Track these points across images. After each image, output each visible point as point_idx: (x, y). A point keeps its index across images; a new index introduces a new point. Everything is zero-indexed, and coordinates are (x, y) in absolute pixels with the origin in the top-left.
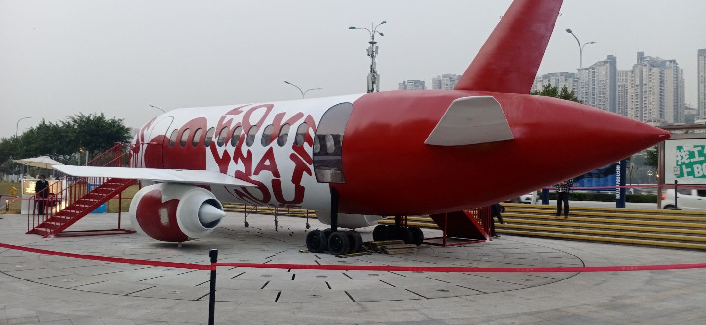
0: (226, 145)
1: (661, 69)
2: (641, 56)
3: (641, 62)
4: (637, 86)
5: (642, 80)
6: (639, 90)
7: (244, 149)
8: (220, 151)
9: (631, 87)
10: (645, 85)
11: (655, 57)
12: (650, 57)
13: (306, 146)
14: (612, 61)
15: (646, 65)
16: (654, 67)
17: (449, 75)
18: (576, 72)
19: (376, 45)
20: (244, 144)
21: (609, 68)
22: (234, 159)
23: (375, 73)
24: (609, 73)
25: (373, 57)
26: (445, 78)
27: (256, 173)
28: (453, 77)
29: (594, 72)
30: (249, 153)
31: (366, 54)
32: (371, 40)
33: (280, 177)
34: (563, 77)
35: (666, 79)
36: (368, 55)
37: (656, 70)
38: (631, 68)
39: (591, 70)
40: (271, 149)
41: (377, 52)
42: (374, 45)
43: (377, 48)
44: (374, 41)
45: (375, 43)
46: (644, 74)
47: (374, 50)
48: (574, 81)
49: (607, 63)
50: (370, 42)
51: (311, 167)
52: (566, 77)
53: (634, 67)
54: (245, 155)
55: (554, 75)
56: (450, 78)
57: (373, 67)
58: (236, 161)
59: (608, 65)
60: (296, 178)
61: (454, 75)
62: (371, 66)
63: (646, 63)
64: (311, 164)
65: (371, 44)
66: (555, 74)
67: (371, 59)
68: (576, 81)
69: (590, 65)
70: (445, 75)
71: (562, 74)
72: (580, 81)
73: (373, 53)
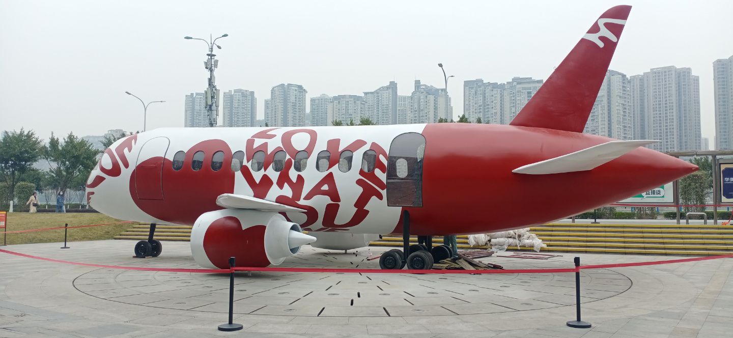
0: (265, 170)
1: (435, 97)
2: (417, 83)
3: (418, 89)
4: (416, 111)
5: (419, 106)
6: (417, 115)
7: (293, 174)
8: (257, 176)
9: (410, 112)
10: (422, 110)
11: (429, 85)
12: (425, 85)
13: (378, 172)
14: (393, 86)
15: (423, 92)
16: (429, 94)
17: (241, 90)
18: (363, 95)
19: (216, 58)
20: (292, 169)
21: (391, 93)
22: (278, 183)
23: (214, 87)
24: (391, 98)
25: (211, 71)
26: (237, 94)
27: (308, 197)
28: (245, 92)
29: (379, 96)
30: (300, 178)
31: (204, 66)
32: (210, 53)
33: (339, 201)
34: (352, 99)
35: (439, 106)
36: (207, 68)
37: (431, 98)
38: (410, 95)
39: (376, 95)
40: (331, 174)
41: (216, 66)
42: (213, 57)
43: (216, 61)
44: (213, 53)
45: (214, 55)
46: (422, 100)
47: (213, 63)
48: (362, 104)
49: (390, 89)
50: (208, 55)
51: (384, 193)
52: (354, 99)
53: (412, 93)
54: (294, 179)
55: (344, 97)
56: (243, 93)
57: (212, 81)
58: (281, 186)
59: (390, 90)
60: (361, 202)
61: (246, 91)
62: (210, 80)
63: (422, 90)
64: (383, 189)
65: (210, 57)
66: (345, 95)
67: (209, 72)
68: (364, 104)
69: (375, 90)
70: (237, 90)
71: (351, 96)
72: (366, 104)
73: (212, 67)
